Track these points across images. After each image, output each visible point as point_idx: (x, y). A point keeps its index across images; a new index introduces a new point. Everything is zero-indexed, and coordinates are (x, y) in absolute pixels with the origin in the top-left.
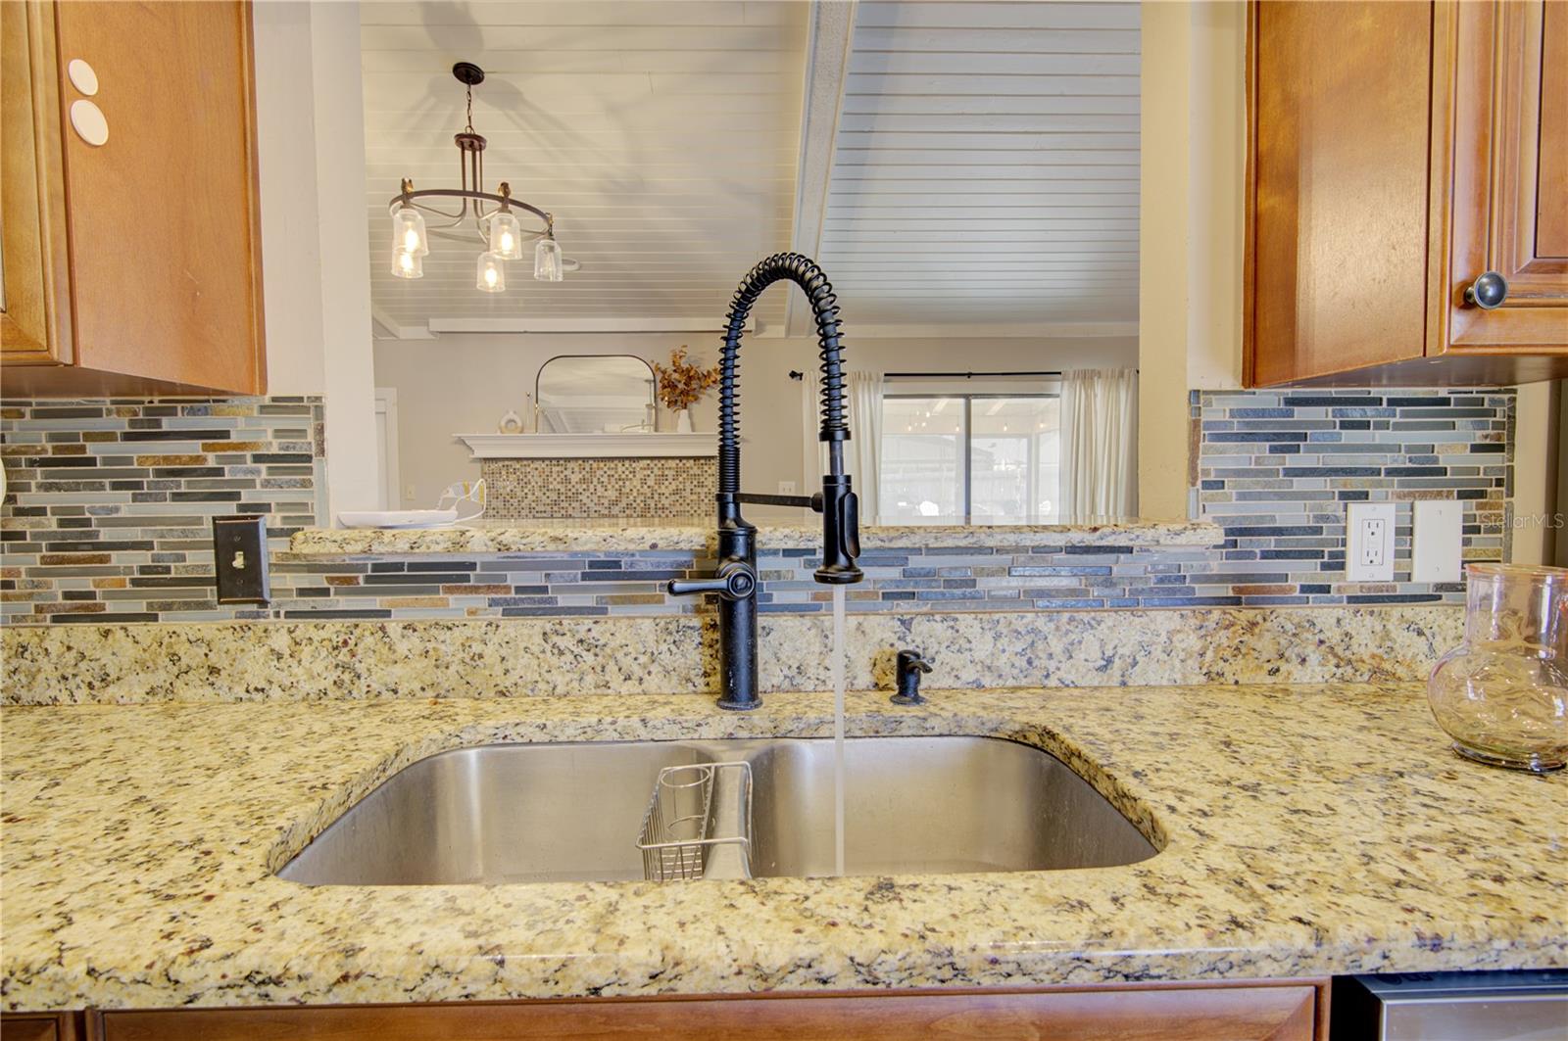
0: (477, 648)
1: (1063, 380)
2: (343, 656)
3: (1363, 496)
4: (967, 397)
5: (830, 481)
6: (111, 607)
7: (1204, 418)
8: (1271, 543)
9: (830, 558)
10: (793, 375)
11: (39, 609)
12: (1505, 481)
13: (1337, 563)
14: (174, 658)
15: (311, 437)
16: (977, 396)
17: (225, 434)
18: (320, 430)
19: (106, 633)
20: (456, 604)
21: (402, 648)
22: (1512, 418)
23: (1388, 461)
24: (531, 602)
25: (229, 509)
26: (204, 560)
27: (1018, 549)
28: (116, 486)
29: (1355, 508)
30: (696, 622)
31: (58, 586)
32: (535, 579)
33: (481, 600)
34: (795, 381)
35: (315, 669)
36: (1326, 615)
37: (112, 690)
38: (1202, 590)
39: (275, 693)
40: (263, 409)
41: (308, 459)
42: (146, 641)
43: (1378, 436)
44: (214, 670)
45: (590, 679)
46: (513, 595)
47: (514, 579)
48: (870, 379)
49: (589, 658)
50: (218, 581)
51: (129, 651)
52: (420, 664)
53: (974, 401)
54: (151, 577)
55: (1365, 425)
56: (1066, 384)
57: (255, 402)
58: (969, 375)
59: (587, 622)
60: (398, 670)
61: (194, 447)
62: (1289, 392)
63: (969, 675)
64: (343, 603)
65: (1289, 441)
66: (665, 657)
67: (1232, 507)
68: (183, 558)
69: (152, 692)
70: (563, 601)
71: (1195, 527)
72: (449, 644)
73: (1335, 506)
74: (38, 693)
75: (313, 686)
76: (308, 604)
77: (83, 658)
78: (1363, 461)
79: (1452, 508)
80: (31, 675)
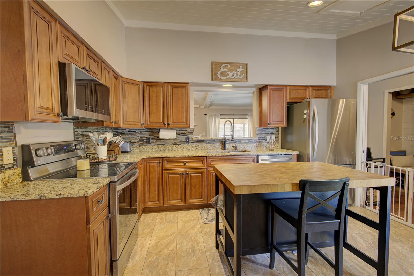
0: (205, 146)
1: (249, 116)
2: (196, 147)
3: (268, 135)
4: (233, 119)
5: (232, 135)
6: (178, 144)
7: (257, 129)
8: (262, 139)
9: (232, 139)
10: (205, 115)
12: (278, 134)
13: (266, 140)
14: (183, 147)
15: (193, 131)
16: (235, 118)
17: (187, 131)
19: (178, 146)
20: (203, 143)
21: (200, 147)
22: (278, 129)
23: (270, 133)
24: (209, 143)
25: (186, 136)
26: (185, 140)
27: (244, 139)
28: (178, 135)
29: (267, 136)
32: (209, 142)
33: (205, 143)
34: (205, 116)
35: (193, 148)
36: (265, 144)
37: (178, 149)
38: (257, 142)
40: (189, 129)
41: (193, 133)
43: (269, 131)
44: (186, 148)
45: (213, 149)
46: (207, 143)
47: (208, 141)
48: (218, 115)
49: (213, 147)
50: (186, 142)
51: (180, 147)
52: (201, 148)
53: (234, 119)
54: (181, 141)
55: (268, 130)
56: (249, 117)
57: (189, 128)
58: (234, 115)
59: (213, 145)
60: (200, 148)
61: (184, 132)
62: (263, 128)
63: (240, 148)
64: (195, 143)
65: (263, 131)
66: (219, 147)
67: (259, 136)
68: (183, 140)
69: (182, 150)
70: (211, 143)
71: (256, 137)
72: (203, 146)
74: (173, 150)
75: (193, 150)
76: (192, 143)
77: (176, 147)
78: (268, 133)
79: (274, 136)
80: (173, 149)
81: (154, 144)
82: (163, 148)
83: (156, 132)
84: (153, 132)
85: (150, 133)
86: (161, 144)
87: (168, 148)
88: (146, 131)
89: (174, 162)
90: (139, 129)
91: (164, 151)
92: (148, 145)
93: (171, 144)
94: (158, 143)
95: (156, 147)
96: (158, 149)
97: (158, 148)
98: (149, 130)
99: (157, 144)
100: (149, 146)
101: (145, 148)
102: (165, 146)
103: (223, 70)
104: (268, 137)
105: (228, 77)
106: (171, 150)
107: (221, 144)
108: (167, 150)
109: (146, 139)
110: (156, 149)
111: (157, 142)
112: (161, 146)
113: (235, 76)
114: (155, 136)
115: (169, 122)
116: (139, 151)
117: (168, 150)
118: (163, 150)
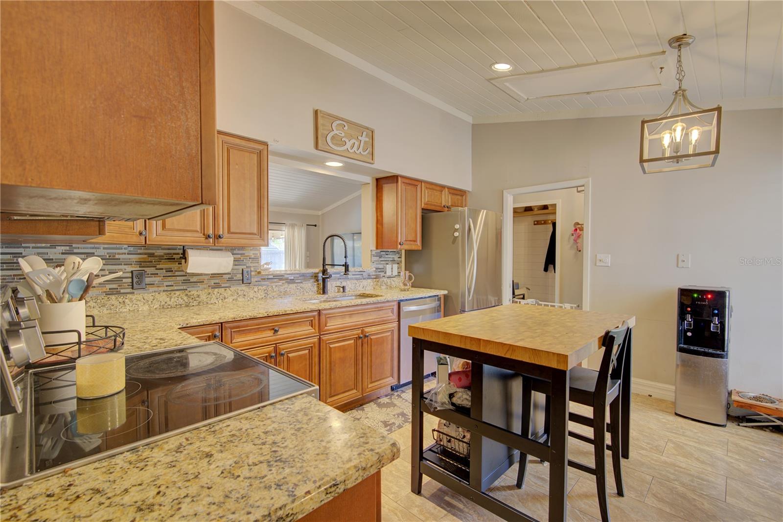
0: (286, 289)
2: (266, 291)
3: (388, 264)
5: (346, 263)
6: (223, 285)
7: (373, 253)
8: (379, 270)
9: (346, 272)
11: (209, 286)
12: (401, 262)
13: (385, 273)
14: (238, 294)
15: (259, 255)
17: (244, 254)
18: (260, 253)
19: (225, 290)
20: (281, 282)
21: (275, 290)
22: (401, 253)
23: (390, 259)
24: (292, 281)
25: (244, 267)
26: (239, 277)
29: (387, 265)
30: (316, 283)
31: (212, 282)
32: (292, 278)
33: (284, 282)
36: (385, 279)
37: (226, 300)
38: (373, 277)
39: (255, 298)
40: (251, 250)
41: (258, 258)
42: (233, 291)
43: (389, 256)
44: (245, 295)
46: (289, 281)
47: (290, 277)
49: (302, 290)
50: (242, 280)
51: (230, 292)
52: (277, 292)
54: (230, 280)
56: (287, 227)
59: (301, 284)
60: (274, 293)
61: (239, 256)
62: (380, 250)
64: (264, 283)
65: (381, 256)
66: (312, 289)
67: (375, 265)
68: (236, 276)
69: (233, 300)
70: (298, 281)
71: (372, 268)
72: (282, 289)
73: (385, 265)
74: (212, 301)
75: (261, 297)
76: (257, 283)
77: (221, 294)
78: (388, 259)
79: (397, 265)
80: (211, 299)
81: (156, 289)
82: (185, 298)
83: (163, 256)
84: (151, 255)
85: (143, 258)
86: (176, 288)
87: (198, 296)
88: (128, 254)
89: (250, 331)
90: (106, 246)
91: (187, 306)
92: (135, 291)
93: (205, 286)
94: (167, 286)
95: (163, 297)
96: (169, 303)
97: (168, 299)
98: (139, 251)
99: (166, 288)
100: (138, 295)
101: (127, 300)
102: (189, 294)
103: (336, 132)
104: (389, 267)
105: (345, 148)
106: (207, 303)
107: (315, 282)
108: (195, 303)
109: (130, 275)
110: (163, 303)
111: (166, 283)
112: (178, 293)
113: (355, 148)
114: (158, 266)
115: (218, 231)
116: (105, 311)
117: (200, 302)
118: (184, 303)
